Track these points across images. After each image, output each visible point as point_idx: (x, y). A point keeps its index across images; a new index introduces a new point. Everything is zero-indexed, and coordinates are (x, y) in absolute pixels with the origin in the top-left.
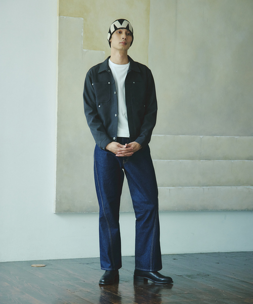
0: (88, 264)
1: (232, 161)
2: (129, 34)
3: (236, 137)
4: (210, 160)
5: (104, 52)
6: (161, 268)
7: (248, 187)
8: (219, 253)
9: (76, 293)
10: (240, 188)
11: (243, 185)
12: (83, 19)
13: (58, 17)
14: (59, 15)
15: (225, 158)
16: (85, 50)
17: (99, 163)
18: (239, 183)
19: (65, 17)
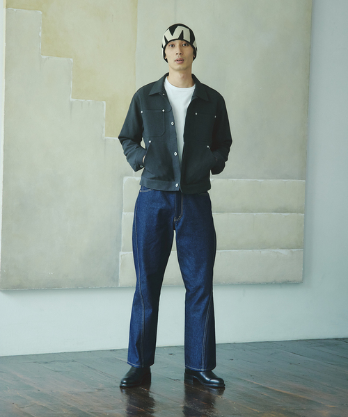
0: (46, 363)
1: (255, 214)
2: (185, 45)
3: (260, 180)
4: (223, 212)
5: (71, 60)
6: (214, 365)
7: (276, 250)
8: (235, 343)
9: (26, 409)
10: (264, 252)
11: (269, 247)
12: (41, 13)
13: (5, 10)
14: (7, 7)
15: (245, 210)
16: (45, 57)
17: (140, 221)
18: (263, 245)
19: (15, 10)
